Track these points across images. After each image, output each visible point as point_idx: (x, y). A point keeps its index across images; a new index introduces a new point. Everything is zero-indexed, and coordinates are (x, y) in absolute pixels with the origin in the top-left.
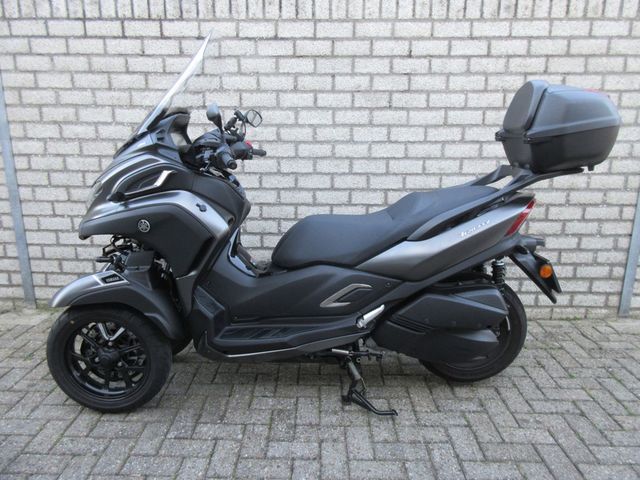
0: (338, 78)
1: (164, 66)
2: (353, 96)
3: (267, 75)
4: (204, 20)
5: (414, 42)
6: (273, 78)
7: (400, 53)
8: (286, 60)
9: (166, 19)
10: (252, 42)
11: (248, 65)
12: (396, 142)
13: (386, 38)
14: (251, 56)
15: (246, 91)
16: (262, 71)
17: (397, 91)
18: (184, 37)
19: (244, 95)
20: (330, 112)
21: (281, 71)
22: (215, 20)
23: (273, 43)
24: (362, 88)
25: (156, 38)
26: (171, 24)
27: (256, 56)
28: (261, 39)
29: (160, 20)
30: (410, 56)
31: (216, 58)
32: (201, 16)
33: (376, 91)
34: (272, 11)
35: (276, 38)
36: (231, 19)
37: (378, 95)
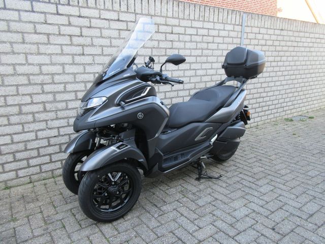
1: (59, 31)
2: (152, 50)
3: (115, 38)
4: (82, 7)
5: (173, 27)
6: (118, 40)
7: (168, 32)
8: (124, 31)
9: (60, 4)
10: (107, 21)
11: (106, 33)
12: (169, 70)
13: (163, 25)
14: (107, 29)
15: (105, 46)
16: (113, 37)
17: (168, 48)
18: (71, 15)
19: (104, 48)
20: (143, 57)
21: (121, 37)
22: (88, 7)
23: (117, 22)
24: (155, 47)
25: (54, 14)
26: (63, 7)
27: (109, 28)
28: (112, 20)
29: (56, 4)
30: (172, 33)
31: (88, 27)
32: (80, 5)
33: (161, 48)
34: (116, 7)
35: (118, 20)
36: (96, 8)
37: (161, 50)
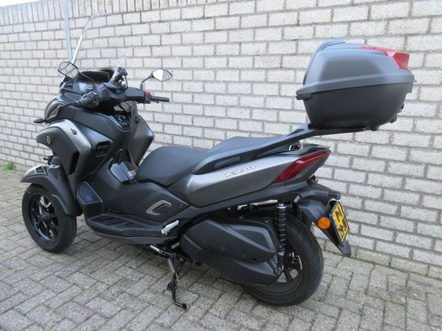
0: (243, 45)
1: (142, 42)
2: (254, 59)
3: (198, 45)
4: (163, 9)
5: (301, 13)
6: (201, 47)
7: (289, 23)
8: (210, 33)
9: (143, 11)
10: (189, 22)
11: (187, 38)
12: (285, 96)
13: (279, 11)
14: (189, 32)
15: (185, 57)
16: (195, 42)
17: (287, 55)
18: (152, 22)
19: (184, 59)
20: (238, 72)
21: (206, 42)
22: (169, 8)
23: (202, 21)
24: (260, 53)
25: (138, 24)
26: (146, 14)
27: (191, 31)
28: (195, 19)
29: (140, 12)
30: (298, 25)
31: (168, 34)
32: (161, 7)
33: (272, 55)
35: (204, 18)
36: (178, 7)
37: (272, 58)
